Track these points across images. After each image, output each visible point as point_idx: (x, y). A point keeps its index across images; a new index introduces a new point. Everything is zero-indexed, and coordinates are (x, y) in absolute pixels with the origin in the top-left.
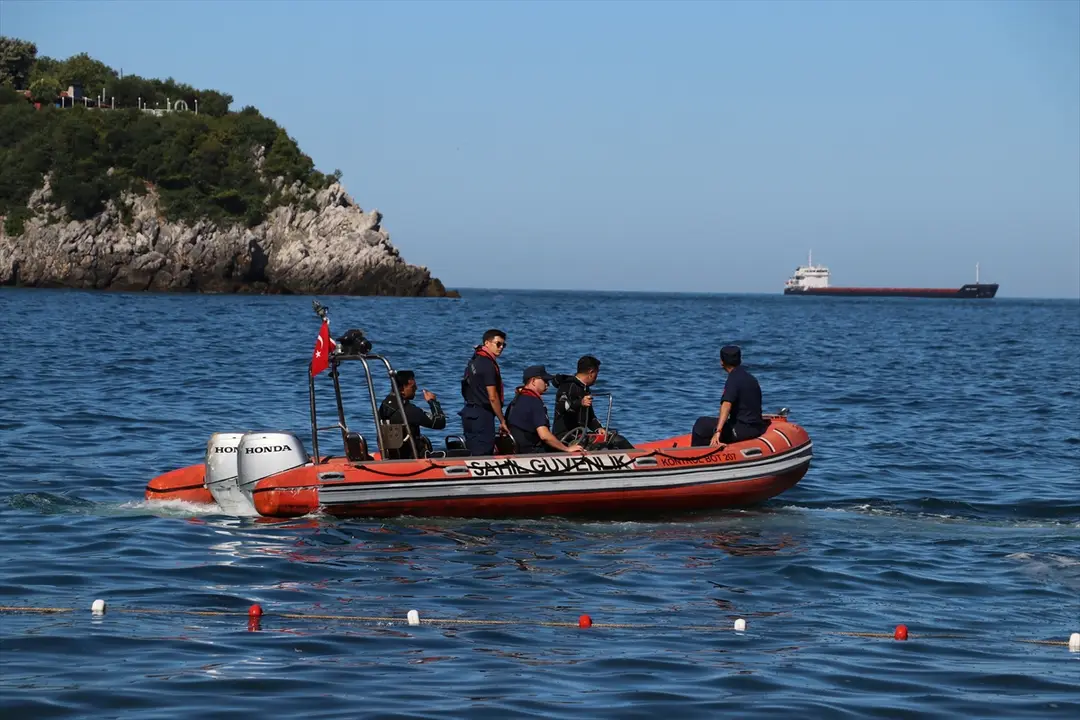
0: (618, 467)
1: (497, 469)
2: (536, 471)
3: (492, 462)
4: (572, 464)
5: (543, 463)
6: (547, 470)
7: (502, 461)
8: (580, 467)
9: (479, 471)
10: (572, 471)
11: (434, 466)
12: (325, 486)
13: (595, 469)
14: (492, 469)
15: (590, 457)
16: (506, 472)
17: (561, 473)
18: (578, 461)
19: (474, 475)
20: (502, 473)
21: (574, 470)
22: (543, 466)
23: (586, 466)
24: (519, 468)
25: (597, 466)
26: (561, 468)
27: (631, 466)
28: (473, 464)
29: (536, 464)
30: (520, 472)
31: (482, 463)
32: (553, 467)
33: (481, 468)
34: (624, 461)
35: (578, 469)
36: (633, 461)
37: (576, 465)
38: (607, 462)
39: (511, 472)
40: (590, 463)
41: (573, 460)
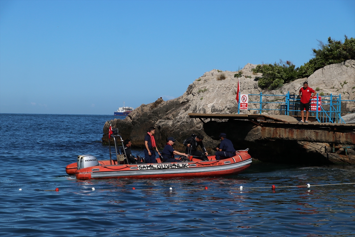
0: (184, 167)
1: (146, 168)
2: (158, 168)
3: (145, 166)
4: (170, 166)
5: (161, 166)
6: (162, 168)
7: (148, 165)
8: (172, 167)
9: (141, 168)
10: (169, 168)
11: (127, 167)
12: (93, 172)
13: (176, 167)
14: (145, 167)
15: (176, 164)
16: (149, 168)
17: (166, 169)
18: (172, 165)
19: (139, 169)
20: (148, 169)
21: (170, 168)
22: (161, 167)
23: (174, 167)
24: (153, 167)
25: (178, 167)
26: (166, 167)
27: (188, 167)
28: (139, 166)
29: (159, 166)
30: (153, 168)
31: (142, 166)
32: (164, 167)
33: (142, 167)
34: (186, 165)
35: (171, 168)
36: (189, 165)
37: (171, 166)
38: (181, 165)
39: (150, 168)
40: (175, 166)
41: (171, 165)
